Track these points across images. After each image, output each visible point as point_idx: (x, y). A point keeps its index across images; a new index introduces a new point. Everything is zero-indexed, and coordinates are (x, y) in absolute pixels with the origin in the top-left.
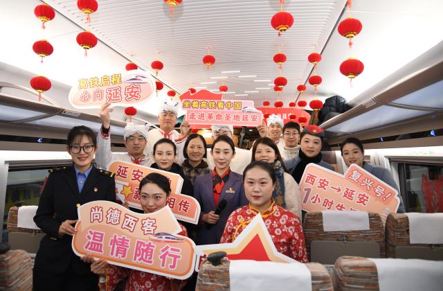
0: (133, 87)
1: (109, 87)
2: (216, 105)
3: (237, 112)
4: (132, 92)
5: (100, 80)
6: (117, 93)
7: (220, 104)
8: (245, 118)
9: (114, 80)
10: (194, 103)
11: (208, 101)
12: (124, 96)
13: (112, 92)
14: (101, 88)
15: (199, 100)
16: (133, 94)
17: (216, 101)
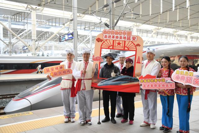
0: (197, 79)
1: (188, 76)
2: (154, 81)
3: (163, 83)
4: (197, 81)
5: (184, 72)
6: (190, 80)
7: (155, 80)
8: (167, 86)
9: (190, 74)
10: (145, 80)
11: (150, 79)
12: (193, 82)
13: (188, 79)
14: (184, 76)
15: (147, 79)
16: (197, 82)
17: (154, 79)
